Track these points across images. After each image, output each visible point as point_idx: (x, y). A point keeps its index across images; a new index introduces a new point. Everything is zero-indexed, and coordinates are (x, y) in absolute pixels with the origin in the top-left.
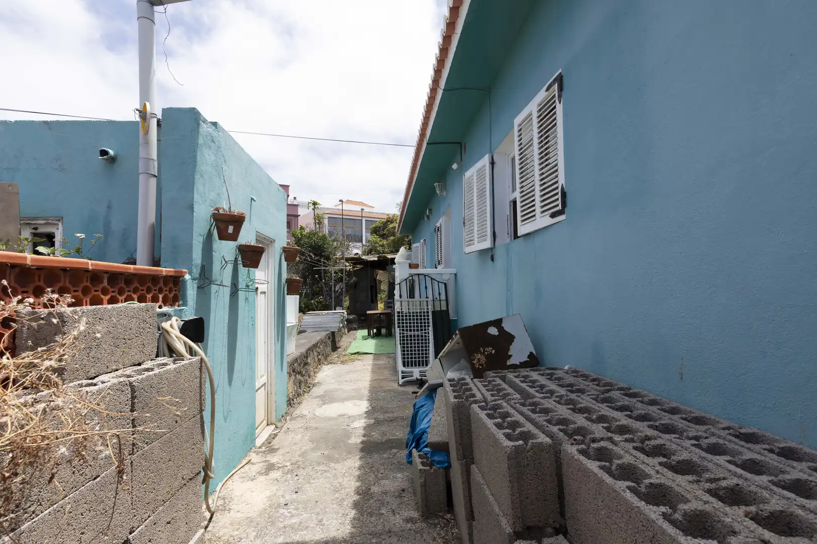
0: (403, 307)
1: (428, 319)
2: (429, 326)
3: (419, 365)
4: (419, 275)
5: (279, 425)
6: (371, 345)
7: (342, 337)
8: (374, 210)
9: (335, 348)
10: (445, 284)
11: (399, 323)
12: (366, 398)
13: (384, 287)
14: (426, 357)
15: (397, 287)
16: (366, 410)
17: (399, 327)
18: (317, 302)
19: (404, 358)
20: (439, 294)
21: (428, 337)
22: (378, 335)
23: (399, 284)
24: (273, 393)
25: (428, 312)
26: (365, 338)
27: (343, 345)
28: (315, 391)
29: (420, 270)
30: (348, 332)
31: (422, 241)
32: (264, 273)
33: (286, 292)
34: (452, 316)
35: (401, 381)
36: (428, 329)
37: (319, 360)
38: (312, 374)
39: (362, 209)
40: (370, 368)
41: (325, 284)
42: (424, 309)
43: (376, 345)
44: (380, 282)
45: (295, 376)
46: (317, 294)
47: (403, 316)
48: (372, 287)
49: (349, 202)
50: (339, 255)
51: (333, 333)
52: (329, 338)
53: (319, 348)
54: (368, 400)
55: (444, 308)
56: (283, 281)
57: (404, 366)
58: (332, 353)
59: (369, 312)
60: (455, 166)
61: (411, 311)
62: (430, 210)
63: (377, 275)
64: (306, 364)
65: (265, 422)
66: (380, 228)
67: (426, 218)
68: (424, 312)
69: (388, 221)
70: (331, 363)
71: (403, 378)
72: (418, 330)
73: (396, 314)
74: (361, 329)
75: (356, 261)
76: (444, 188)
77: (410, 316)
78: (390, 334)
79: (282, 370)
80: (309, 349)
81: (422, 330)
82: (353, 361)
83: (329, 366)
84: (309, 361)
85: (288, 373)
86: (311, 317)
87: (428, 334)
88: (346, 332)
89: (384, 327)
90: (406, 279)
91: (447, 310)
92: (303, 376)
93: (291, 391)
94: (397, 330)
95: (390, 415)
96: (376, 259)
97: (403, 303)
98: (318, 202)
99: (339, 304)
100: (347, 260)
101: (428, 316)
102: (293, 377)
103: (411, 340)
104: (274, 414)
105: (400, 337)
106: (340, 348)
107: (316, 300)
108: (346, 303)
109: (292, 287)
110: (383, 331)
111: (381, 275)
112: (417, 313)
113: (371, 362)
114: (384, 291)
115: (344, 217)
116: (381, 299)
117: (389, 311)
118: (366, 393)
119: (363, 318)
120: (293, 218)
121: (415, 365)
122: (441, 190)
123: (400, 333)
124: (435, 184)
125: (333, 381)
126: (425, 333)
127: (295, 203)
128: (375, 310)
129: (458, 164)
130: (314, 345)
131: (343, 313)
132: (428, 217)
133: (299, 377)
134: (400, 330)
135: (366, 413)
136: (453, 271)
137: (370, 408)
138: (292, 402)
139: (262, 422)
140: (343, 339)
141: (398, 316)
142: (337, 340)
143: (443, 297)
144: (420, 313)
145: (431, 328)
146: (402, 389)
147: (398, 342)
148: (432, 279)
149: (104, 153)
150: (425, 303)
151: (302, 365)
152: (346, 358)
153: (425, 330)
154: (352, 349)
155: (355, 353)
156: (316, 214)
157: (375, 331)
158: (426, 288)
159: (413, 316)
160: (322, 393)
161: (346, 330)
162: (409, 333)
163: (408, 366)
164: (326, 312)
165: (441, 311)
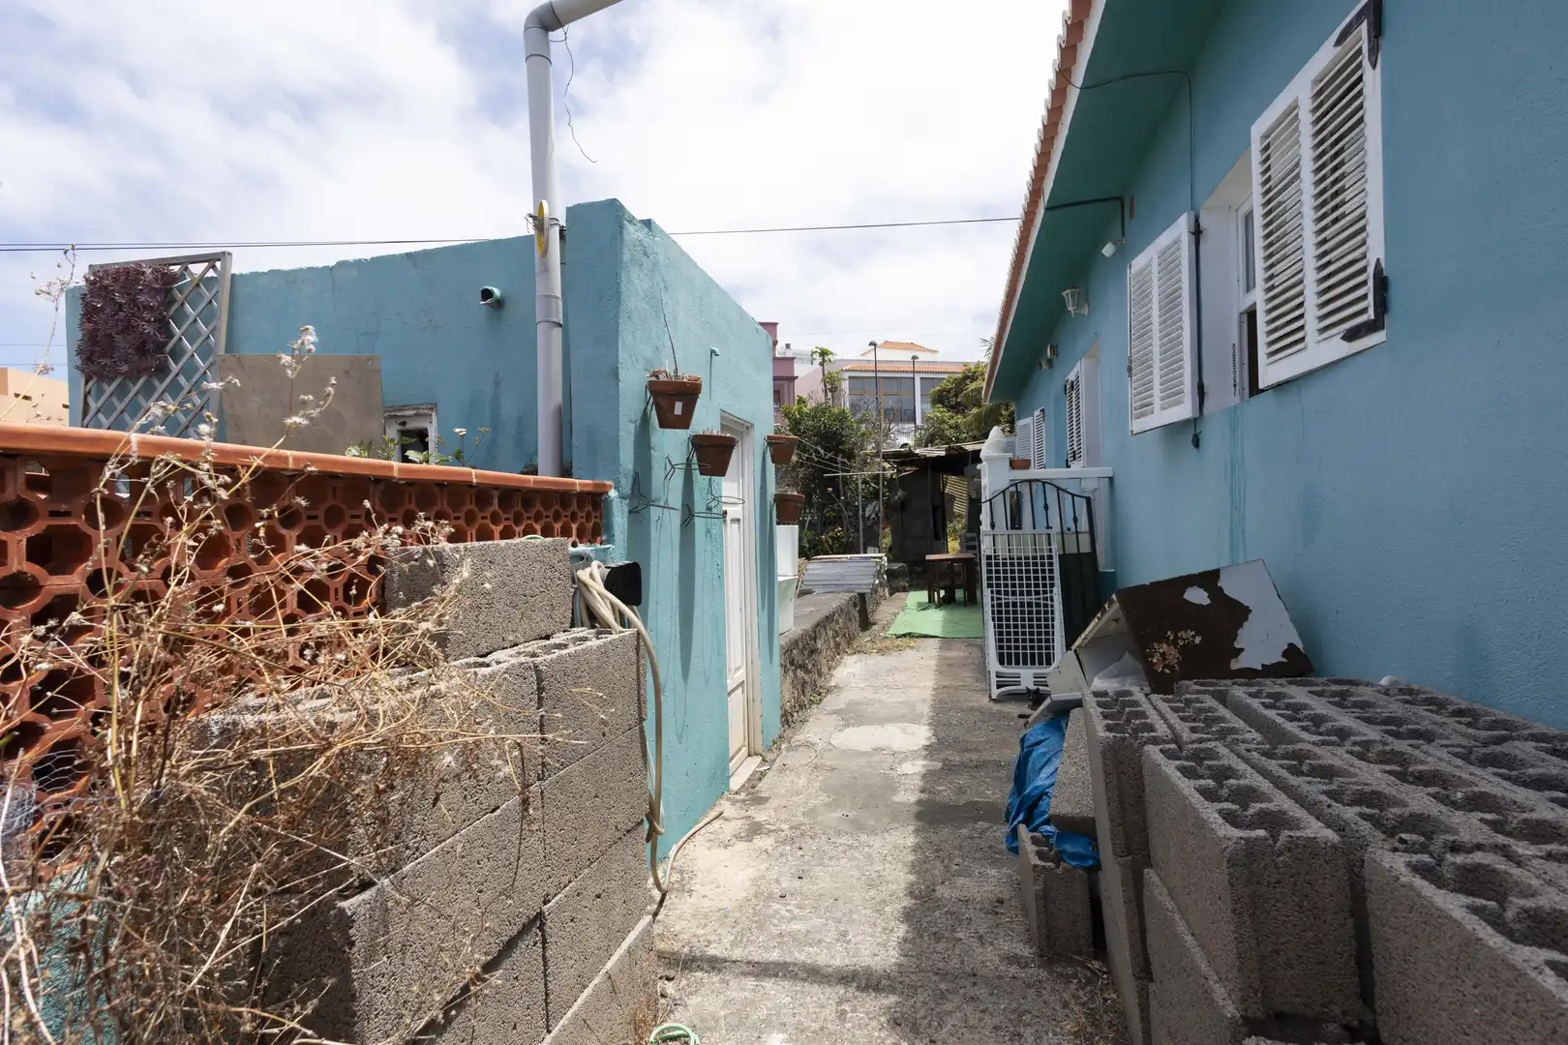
0: (999, 547)
1: (1051, 571)
2: (1052, 585)
3: (1033, 663)
4: (1030, 481)
5: (769, 756)
6: (934, 621)
7: (878, 604)
8: (938, 358)
9: (866, 624)
10: (1088, 500)
11: (989, 579)
12: (925, 720)
13: (960, 507)
14: (1048, 648)
15: (986, 508)
16: (927, 743)
17: (990, 586)
18: (831, 537)
19: (1001, 648)
20: (1075, 520)
21: (1052, 606)
22: (948, 602)
23: (990, 500)
24: (758, 700)
25: (1050, 557)
26: (922, 607)
27: (880, 620)
28: (831, 702)
29: (1033, 473)
30: (891, 594)
31: (1037, 413)
32: (736, 485)
33: (775, 519)
34: (1104, 565)
35: (995, 692)
36: (1051, 592)
37: (837, 645)
38: (825, 670)
39: (914, 358)
40: (933, 663)
41: (847, 504)
42: (1041, 550)
43: (946, 622)
44: (952, 498)
45: (795, 672)
46: (830, 523)
47: (997, 565)
48: (935, 509)
49: (887, 344)
50: (870, 448)
51: (862, 596)
52: (855, 605)
53: (837, 622)
54: (930, 724)
55: (1085, 548)
56: (770, 498)
57: (1002, 663)
58: (861, 634)
59: (929, 557)
60: (1108, 250)
61: (1015, 554)
62: (1054, 349)
63: (944, 488)
64: (813, 651)
65: (745, 750)
66: (949, 391)
67: (1045, 366)
68: (1042, 557)
69: (966, 378)
70: (859, 652)
71: (998, 687)
72: (1029, 593)
73: (984, 561)
74: (916, 590)
75: (904, 458)
76: (1084, 298)
77: (1012, 564)
78: (972, 601)
79: (771, 661)
80: (818, 625)
81: (1037, 593)
82: (899, 648)
83: (855, 657)
84: (819, 646)
85: (782, 665)
86: (820, 566)
87: (1052, 600)
88: (887, 595)
89: (959, 587)
90: (1003, 492)
91: (1093, 555)
92: (808, 672)
93: (787, 697)
94: (987, 592)
95: (974, 756)
96: (943, 453)
97: (999, 539)
98: (830, 350)
99: (872, 541)
100: (887, 457)
101: (1051, 564)
102: (791, 673)
103: (1015, 612)
104: (759, 738)
105: (993, 606)
106: (875, 624)
107: (830, 534)
108: (887, 541)
109: (785, 510)
110: (959, 594)
111: (954, 486)
112: (1027, 558)
113: (935, 653)
114: (960, 516)
115: (879, 375)
116: (955, 531)
117: (969, 555)
118: (925, 710)
119: (919, 569)
120: (786, 383)
121: (1025, 663)
122: (1078, 305)
123: (992, 599)
124: (1064, 294)
125: (863, 685)
126: (1046, 599)
127: (789, 354)
128: (940, 553)
129: (1114, 243)
130: (827, 617)
131: (881, 558)
132: (1050, 363)
133: (800, 673)
134: (992, 592)
135: (926, 748)
136: (1107, 471)
137: (934, 740)
138: (790, 718)
139: (740, 749)
140: (881, 608)
141: (989, 565)
142: (870, 608)
143: (1084, 525)
144: (1035, 558)
145: (1057, 591)
146: (997, 707)
147: (989, 616)
148: (1058, 489)
149: (487, 294)
150: (1044, 539)
151: (806, 653)
152: (888, 643)
153: (1045, 592)
154: (899, 628)
155: (904, 635)
156: (826, 372)
157: (942, 593)
158: (1046, 507)
159: (1020, 564)
160: (843, 706)
161: (887, 590)
162: (1011, 599)
163: (1010, 663)
164: (849, 556)
165: (1079, 555)
